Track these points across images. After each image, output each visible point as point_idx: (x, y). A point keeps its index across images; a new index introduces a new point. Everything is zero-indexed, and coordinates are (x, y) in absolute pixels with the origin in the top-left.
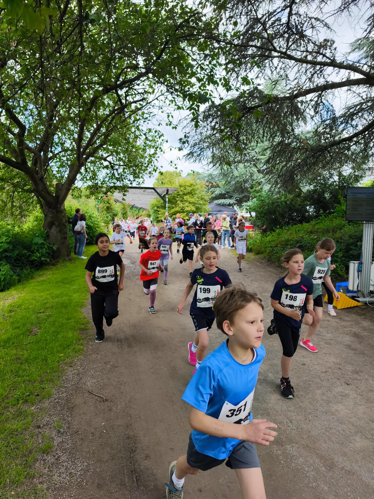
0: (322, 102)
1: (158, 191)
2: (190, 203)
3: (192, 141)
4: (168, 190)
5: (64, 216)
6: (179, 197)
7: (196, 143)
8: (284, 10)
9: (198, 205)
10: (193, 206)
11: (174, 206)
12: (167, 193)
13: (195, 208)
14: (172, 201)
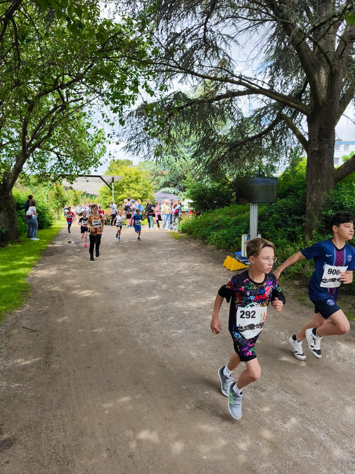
0: (232, 106)
1: (104, 179)
2: (135, 190)
3: (129, 135)
4: (113, 178)
5: (12, 203)
6: (124, 184)
7: (133, 137)
8: (200, 27)
9: (144, 192)
10: (138, 192)
11: (120, 193)
12: (113, 181)
13: (140, 194)
14: (119, 189)
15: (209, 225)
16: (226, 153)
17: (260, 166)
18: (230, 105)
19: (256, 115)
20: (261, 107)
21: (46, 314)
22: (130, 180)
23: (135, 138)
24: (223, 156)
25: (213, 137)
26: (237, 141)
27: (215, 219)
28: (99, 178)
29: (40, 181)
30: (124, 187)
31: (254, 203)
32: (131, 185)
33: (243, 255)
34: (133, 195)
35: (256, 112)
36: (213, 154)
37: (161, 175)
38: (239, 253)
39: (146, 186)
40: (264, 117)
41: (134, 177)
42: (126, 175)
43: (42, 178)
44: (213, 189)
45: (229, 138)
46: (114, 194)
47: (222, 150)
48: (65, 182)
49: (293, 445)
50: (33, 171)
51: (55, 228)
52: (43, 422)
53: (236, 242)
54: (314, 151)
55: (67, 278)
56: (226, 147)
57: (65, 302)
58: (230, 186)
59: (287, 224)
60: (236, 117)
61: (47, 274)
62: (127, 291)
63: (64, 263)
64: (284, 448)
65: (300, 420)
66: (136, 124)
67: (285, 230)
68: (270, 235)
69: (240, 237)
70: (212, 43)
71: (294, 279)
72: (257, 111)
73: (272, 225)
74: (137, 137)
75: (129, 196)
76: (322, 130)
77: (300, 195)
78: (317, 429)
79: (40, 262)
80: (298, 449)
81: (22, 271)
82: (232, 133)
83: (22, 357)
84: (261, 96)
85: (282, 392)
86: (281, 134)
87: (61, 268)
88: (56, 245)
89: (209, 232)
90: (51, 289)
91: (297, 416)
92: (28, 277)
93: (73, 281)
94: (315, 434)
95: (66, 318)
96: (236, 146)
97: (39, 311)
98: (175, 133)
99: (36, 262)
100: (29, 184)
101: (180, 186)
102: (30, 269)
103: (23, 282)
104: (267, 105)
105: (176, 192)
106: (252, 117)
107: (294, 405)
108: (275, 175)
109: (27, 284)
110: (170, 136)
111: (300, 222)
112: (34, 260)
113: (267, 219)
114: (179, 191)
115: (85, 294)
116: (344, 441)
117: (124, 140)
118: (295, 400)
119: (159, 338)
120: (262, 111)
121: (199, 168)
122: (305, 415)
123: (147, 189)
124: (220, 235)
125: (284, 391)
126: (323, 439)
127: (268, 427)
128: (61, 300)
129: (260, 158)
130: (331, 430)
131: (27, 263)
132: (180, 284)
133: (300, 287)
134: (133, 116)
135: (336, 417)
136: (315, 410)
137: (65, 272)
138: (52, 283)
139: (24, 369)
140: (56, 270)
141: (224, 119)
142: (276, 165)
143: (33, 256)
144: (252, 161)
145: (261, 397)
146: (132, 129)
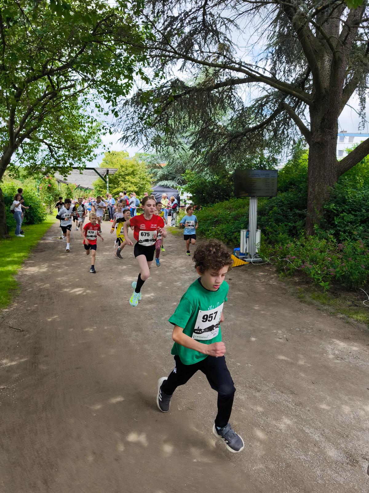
1: (98, 171)
2: (131, 183)
4: (108, 171)
6: (120, 177)
8: (199, 10)
9: (141, 185)
10: (135, 186)
11: (116, 186)
12: (107, 173)
13: (137, 188)
14: (114, 182)
15: (208, 220)
16: (225, 144)
17: (262, 158)
18: (230, 94)
19: (257, 104)
20: (262, 95)
21: (35, 313)
22: (127, 172)
23: (131, 129)
24: (223, 147)
25: (212, 127)
26: (237, 132)
27: (214, 213)
28: (93, 171)
29: (30, 174)
30: (119, 179)
31: (253, 197)
32: (127, 178)
33: (241, 251)
34: (129, 189)
35: (257, 101)
36: (212, 146)
37: (158, 168)
38: (238, 249)
39: (144, 179)
40: (265, 107)
41: (131, 170)
42: (122, 167)
43: (33, 170)
44: (213, 182)
45: (229, 128)
46: (109, 187)
47: (223, 141)
48: (58, 175)
49: (286, 447)
50: (23, 163)
51: (47, 223)
52: (27, 425)
53: (235, 238)
54: (316, 142)
55: (58, 275)
56: (225, 138)
57: (55, 300)
58: (230, 179)
59: (288, 219)
60: (236, 107)
61: (36, 271)
62: (120, 289)
63: (56, 260)
64: (277, 449)
65: (296, 420)
66: (132, 113)
67: (286, 225)
68: (271, 230)
69: (239, 232)
70: (212, 26)
71: (294, 275)
72: (259, 100)
73: (272, 220)
74: (133, 127)
75: (124, 189)
76: (324, 121)
77: (302, 189)
78: (312, 430)
79: (29, 258)
80: (292, 450)
81: (10, 268)
82: (232, 124)
83: (7, 358)
84: (262, 84)
85: (278, 392)
86: (284, 124)
87: (53, 265)
88: (47, 241)
89: (207, 227)
90: (41, 287)
91: (292, 417)
92: (17, 274)
93: (65, 278)
94: (310, 434)
95: (55, 317)
96: (236, 137)
97: (27, 310)
98: (173, 123)
99: (26, 259)
100: (19, 177)
101: (178, 179)
102: (20, 266)
103: (11, 279)
104: (269, 93)
105: (175, 186)
106: (253, 106)
107: (290, 405)
108: (276, 168)
109: (15, 282)
110: (167, 125)
111: (302, 216)
112: (23, 256)
113: (268, 214)
114: (177, 184)
115: (76, 292)
116: (339, 441)
117: (119, 131)
118: (290, 400)
119: (152, 337)
120: (263, 100)
121: (198, 160)
122: (300, 416)
123: (144, 183)
124: (219, 230)
125: (279, 390)
126: (318, 440)
127: (262, 428)
128: (51, 299)
129: (261, 150)
130: (326, 431)
131: (16, 259)
132: (176, 281)
133: (299, 284)
134: (129, 105)
135: (332, 417)
136: (311, 410)
137: (56, 270)
138: (42, 280)
139: (10, 370)
140: (46, 267)
141: (224, 109)
142: (278, 157)
143: (22, 252)
144: (253, 152)
145: (255, 397)
146: (128, 119)
